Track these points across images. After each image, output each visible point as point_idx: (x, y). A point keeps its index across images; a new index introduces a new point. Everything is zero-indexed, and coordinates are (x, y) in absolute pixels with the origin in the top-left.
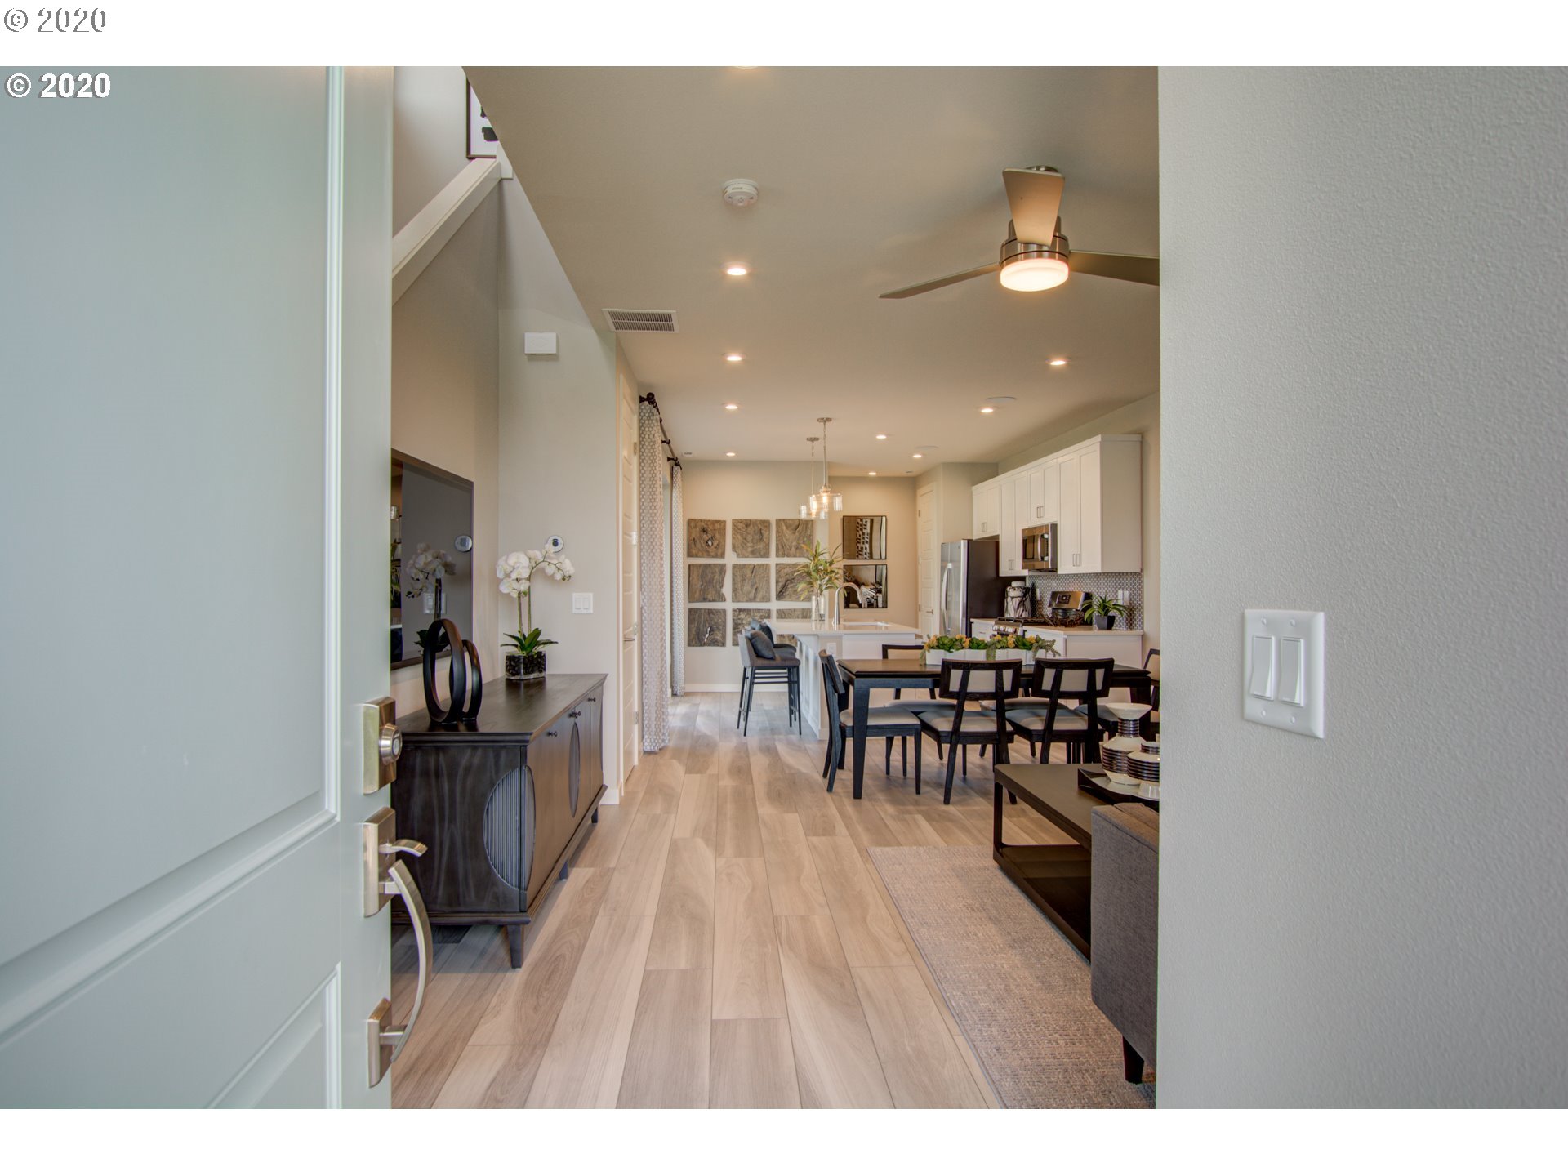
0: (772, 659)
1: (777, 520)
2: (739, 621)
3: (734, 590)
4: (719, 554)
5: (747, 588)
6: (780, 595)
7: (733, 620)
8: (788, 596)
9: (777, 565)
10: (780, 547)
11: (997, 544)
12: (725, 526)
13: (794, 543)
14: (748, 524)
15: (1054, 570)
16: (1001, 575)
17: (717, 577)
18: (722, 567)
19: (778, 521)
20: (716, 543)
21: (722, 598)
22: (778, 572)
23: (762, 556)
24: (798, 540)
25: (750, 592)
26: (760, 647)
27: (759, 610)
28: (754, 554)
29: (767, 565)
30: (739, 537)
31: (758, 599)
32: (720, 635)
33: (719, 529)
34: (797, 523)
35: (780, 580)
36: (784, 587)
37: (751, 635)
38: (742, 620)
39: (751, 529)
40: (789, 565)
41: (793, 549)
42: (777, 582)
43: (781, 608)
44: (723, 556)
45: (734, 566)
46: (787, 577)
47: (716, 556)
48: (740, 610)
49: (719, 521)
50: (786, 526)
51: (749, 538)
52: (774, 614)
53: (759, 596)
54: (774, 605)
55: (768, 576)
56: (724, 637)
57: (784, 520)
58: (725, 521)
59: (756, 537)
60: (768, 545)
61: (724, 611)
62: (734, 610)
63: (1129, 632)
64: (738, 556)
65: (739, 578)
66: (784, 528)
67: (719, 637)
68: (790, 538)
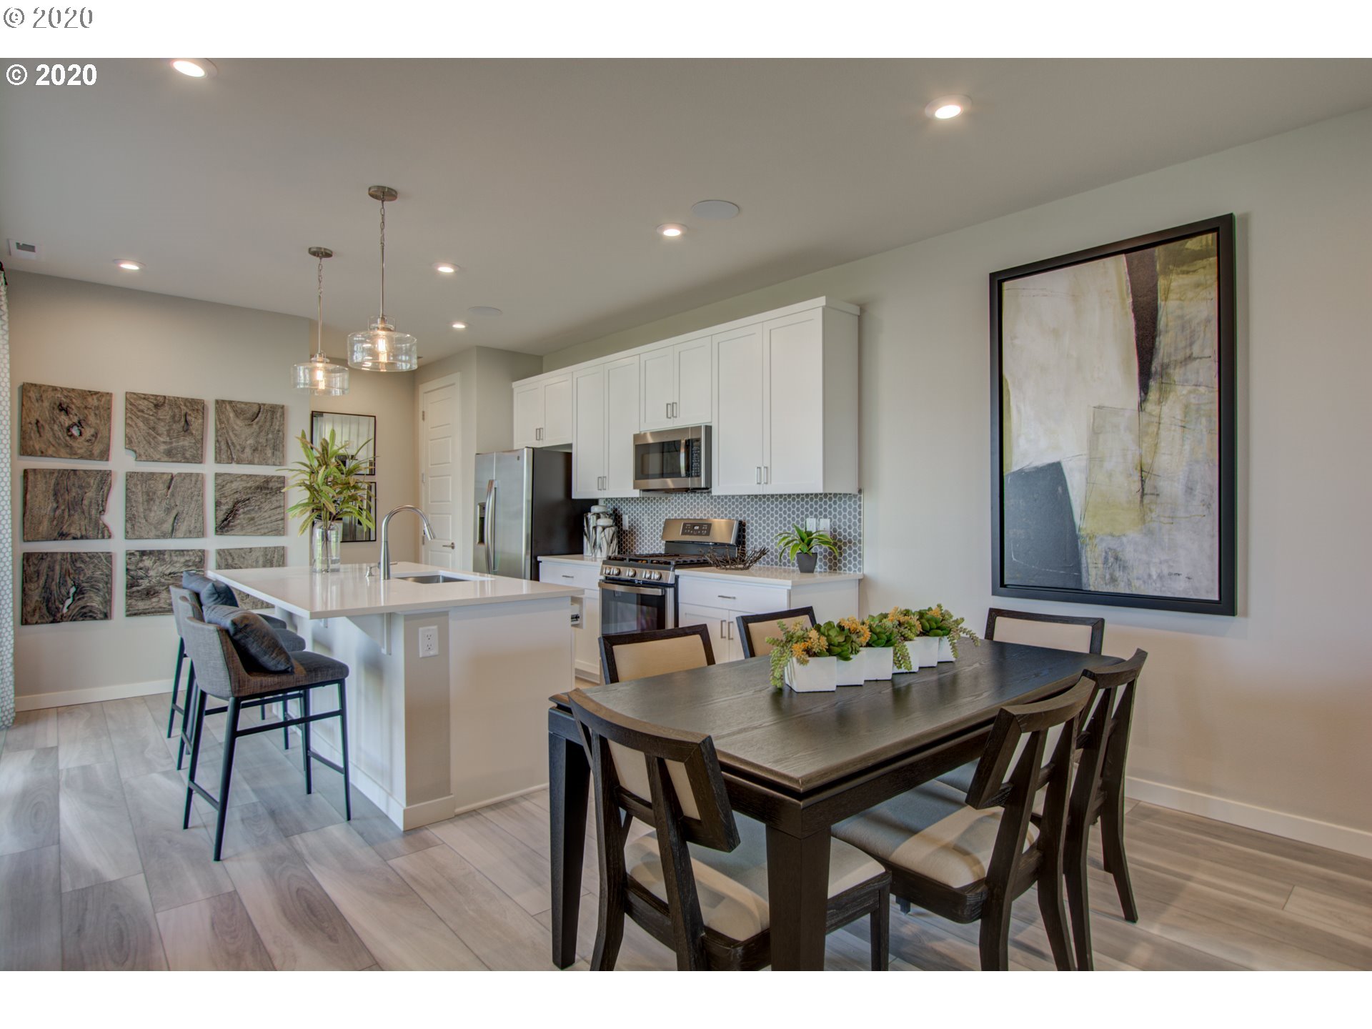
0: (285, 672)
1: (217, 402)
2: (141, 573)
3: (130, 519)
4: (96, 451)
5: (157, 512)
6: (224, 526)
7: (128, 570)
8: (239, 527)
9: (217, 475)
10: (224, 447)
11: (568, 457)
12: (109, 402)
13: (251, 441)
14: (159, 403)
15: (707, 489)
16: (574, 496)
17: (91, 494)
18: (105, 479)
19: (220, 404)
20: (88, 432)
21: (104, 533)
22: (219, 488)
23: (187, 461)
24: (258, 435)
25: (162, 522)
26: (254, 649)
27: (182, 552)
28: (171, 455)
29: (198, 475)
30: (141, 424)
31: (179, 534)
32: (98, 599)
33: (97, 408)
34: (255, 409)
35: (223, 501)
36: (232, 513)
37: (234, 623)
38: (147, 570)
39: (165, 413)
40: (241, 476)
41: (248, 451)
42: (218, 504)
43: (222, 547)
44: (105, 455)
45: (130, 476)
46: (236, 496)
47: (90, 456)
48: (143, 553)
49: (96, 393)
50: (235, 411)
51: (162, 428)
52: (212, 560)
53: (183, 527)
54: (212, 543)
55: (201, 494)
56: (108, 602)
57: (230, 402)
58: (109, 395)
59: (178, 427)
60: (201, 442)
61: (109, 557)
62: (130, 554)
63: (835, 577)
64: (138, 457)
65: (140, 498)
66: (232, 415)
67: (95, 602)
68: (243, 433)
